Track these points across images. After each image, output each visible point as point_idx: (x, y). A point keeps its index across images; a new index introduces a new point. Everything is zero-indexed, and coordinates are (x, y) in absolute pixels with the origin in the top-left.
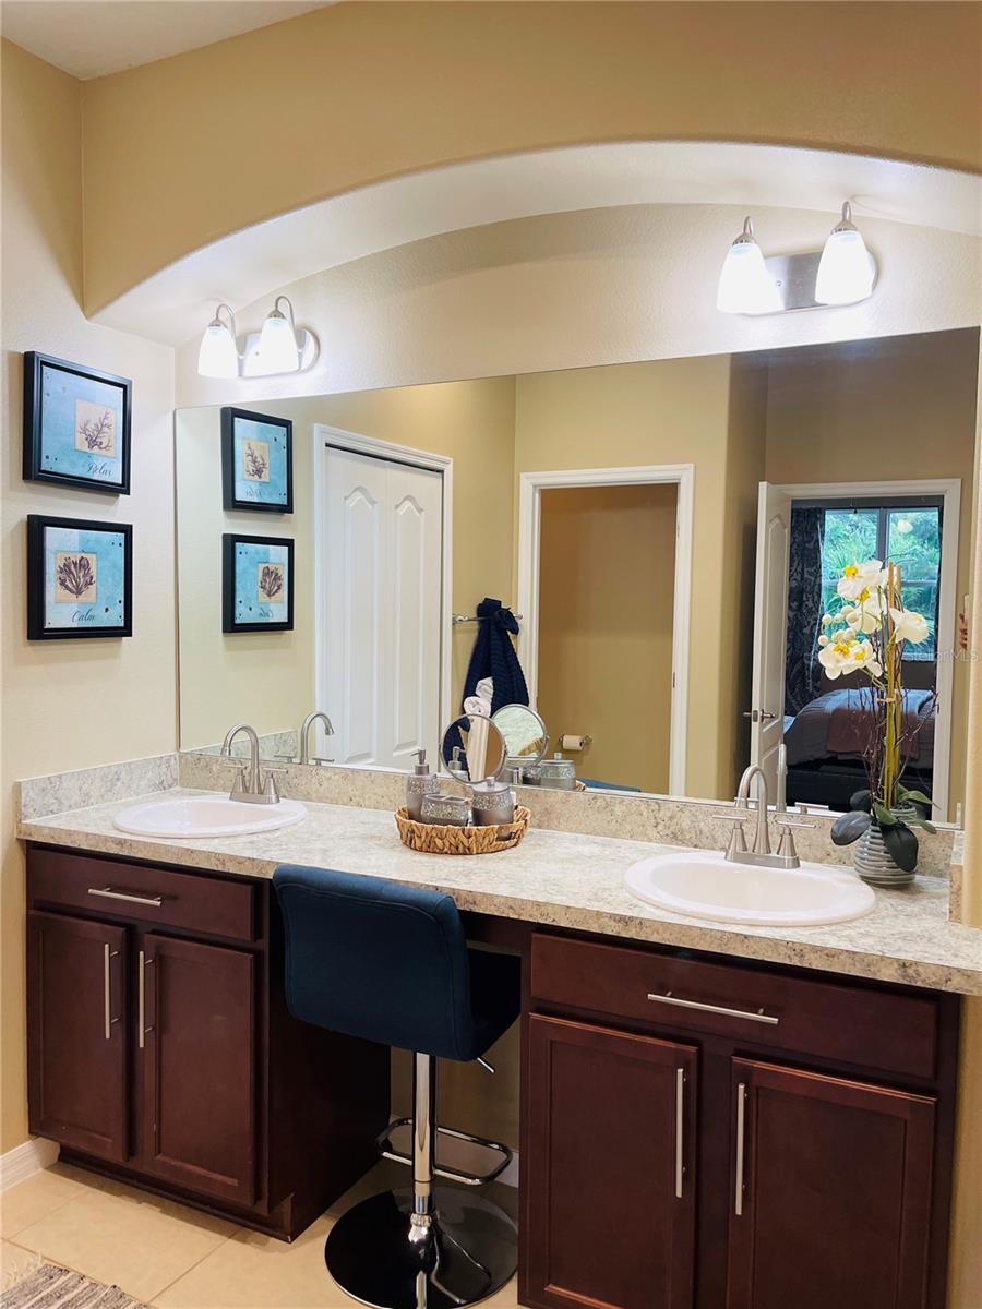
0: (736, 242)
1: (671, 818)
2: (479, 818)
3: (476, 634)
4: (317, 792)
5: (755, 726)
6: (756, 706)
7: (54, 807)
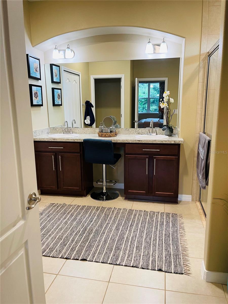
0: (148, 43)
1: (138, 131)
2: (111, 132)
3: (85, 108)
4: (78, 132)
5: (136, 123)
6: (136, 120)
7: (36, 136)
